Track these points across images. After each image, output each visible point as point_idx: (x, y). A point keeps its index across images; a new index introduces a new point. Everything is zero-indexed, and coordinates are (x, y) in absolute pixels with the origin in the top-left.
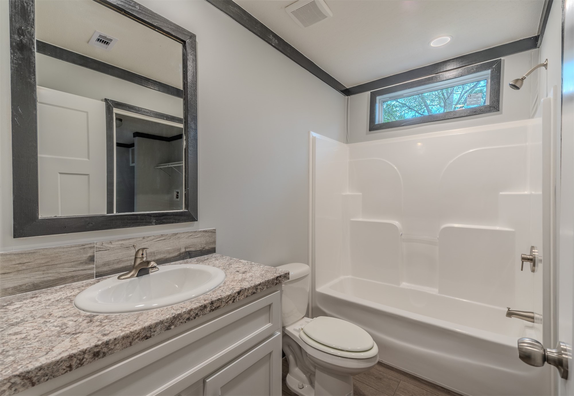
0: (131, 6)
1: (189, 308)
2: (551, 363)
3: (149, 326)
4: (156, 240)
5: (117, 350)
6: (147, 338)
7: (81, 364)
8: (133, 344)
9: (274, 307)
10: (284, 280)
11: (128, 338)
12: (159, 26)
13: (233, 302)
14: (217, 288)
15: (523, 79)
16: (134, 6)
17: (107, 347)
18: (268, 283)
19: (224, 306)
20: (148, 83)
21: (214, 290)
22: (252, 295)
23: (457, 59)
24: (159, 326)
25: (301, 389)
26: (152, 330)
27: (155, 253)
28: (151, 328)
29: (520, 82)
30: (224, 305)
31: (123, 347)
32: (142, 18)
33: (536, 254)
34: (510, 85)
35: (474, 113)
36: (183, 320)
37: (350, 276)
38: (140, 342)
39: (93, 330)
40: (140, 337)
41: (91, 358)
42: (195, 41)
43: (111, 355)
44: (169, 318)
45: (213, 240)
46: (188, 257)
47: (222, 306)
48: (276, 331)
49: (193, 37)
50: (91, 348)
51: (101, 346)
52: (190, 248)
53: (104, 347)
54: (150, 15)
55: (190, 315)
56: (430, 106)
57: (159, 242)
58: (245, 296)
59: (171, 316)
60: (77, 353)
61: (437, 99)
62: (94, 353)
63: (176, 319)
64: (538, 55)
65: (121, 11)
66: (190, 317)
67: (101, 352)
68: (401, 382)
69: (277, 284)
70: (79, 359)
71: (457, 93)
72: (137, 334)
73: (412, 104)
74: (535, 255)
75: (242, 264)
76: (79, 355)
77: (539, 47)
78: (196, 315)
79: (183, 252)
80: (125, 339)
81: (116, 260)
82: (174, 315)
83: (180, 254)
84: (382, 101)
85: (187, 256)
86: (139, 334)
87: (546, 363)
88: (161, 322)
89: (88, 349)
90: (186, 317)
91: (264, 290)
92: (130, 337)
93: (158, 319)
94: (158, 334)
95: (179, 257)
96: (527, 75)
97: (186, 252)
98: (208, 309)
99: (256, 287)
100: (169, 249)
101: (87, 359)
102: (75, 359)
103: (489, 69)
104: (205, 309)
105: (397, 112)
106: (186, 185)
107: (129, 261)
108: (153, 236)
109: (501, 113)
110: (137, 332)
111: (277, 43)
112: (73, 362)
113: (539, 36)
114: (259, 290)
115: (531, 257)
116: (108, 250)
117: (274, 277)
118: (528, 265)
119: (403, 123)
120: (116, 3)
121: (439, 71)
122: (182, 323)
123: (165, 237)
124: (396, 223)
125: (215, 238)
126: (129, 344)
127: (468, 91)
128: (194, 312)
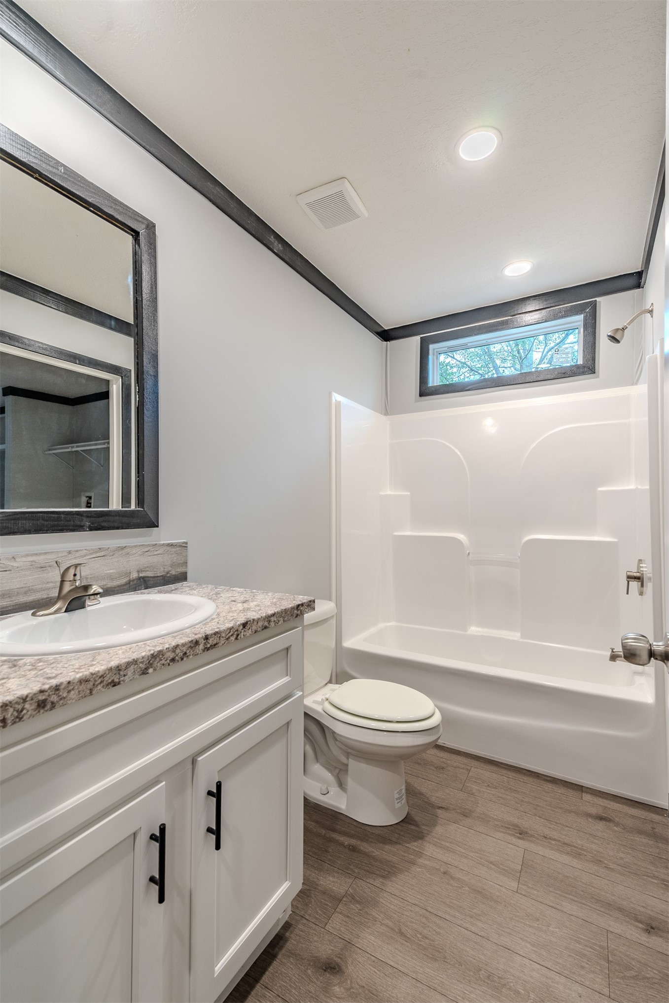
0: (52, 166)
1: (174, 644)
2: (657, 657)
3: (118, 667)
4: (89, 557)
5: (71, 701)
6: (114, 684)
7: (19, 718)
8: (94, 693)
9: (293, 652)
10: (307, 610)
11: (87, 683)
12: (96, 204)
13: (236, 639)
14: (208, 620)
15: (623, 329)
16: (56, 167)
17: (57, 694)
18: (286, 613)
19: (223, 645)
20: (46, 297)
21: (205, 622)
22: (263, 630)
23: (540, 297)
24: (132, 667)
25: (324, 794)
26: (122, 673)
27: (89, 579)
28: (120, 670)
29: (620, 332)
30: (223, 642)
31: (80, 696)
32: (69, 188)
33: (644, 569)
34: (609, 336)
35: (563, 376)
36: (166, 661)
37: (393, 623)
38: (104, 690)
39: (27, 675)
40: (105, 682)
41: (35, 710)
42: (154, 233)
43: (62, 707)
44: (146, 656)
45: (183, 559)
46: (143, 586)
47: (220, 644)
48: (295, 691)
49: (151, 227)
50: (35, 694)
51: (49, 691)
52: (146, 571)
53: (52, 694)
54: (82, 185)
55: (175, 654)
56: (500, 369)
57: (95, 560)
58: (253, 630)
59: (149, 654)
60: (14, 700)
61: (510, 358)
62: (38, 701)
63: (156, 658)
64: (642, 299)
65: (33, 173)
66: (175, 657)
67: (48, 701)
68: (472, 769)
69: (297, 615)
70: (17, 709)
71: (538, 350)
72: (100, 677)
73: (475, 364)
74: (643, 571)
75: (238, 593)
76: (17, 703)
77: (643, 287)
78: (183, 654)
79: (134, 578)
80: (83, 683)
81: (22, 588)
82: (152, 652)
83: (130, 581)
84: (437, 352)
85: (141, 585)
86: (103, 678)
87: (652, 658)
88: (135, 662)
89: (30, 696)
90: (169, 657)
91: (280, 623)
92: (90, 680)
93: (129, 656)
94: (131, 680)
95: (128, 586)
96: (629, 324)
97: (139, 578)
98: (201, 647)
99: (268, 618)
100: (112, 573)
101: (28, 711)
102: (11, 710)
103: (582, 313)
104: (197, 647)
105: (454, 374)
106: (140, 466)
107: (44, 590)
108: (85, 549)
109: (598, 377)
110: (100, 674)
111: (281, 248)
112: (8, 714)
113: (643, 271)
114: (272, 624)
115: (638, 575)
116: (9, 571)
117: (293, 605)
118: (634, 585)
119: (468, 386)
120: (27, 159)
121: (516, 313)
122: (163, 665)
123: (105, 552)
124: (461, 537)
125: (187, 556)
126: (88, 691)
127: (552, 348)
128: (181, 650)
